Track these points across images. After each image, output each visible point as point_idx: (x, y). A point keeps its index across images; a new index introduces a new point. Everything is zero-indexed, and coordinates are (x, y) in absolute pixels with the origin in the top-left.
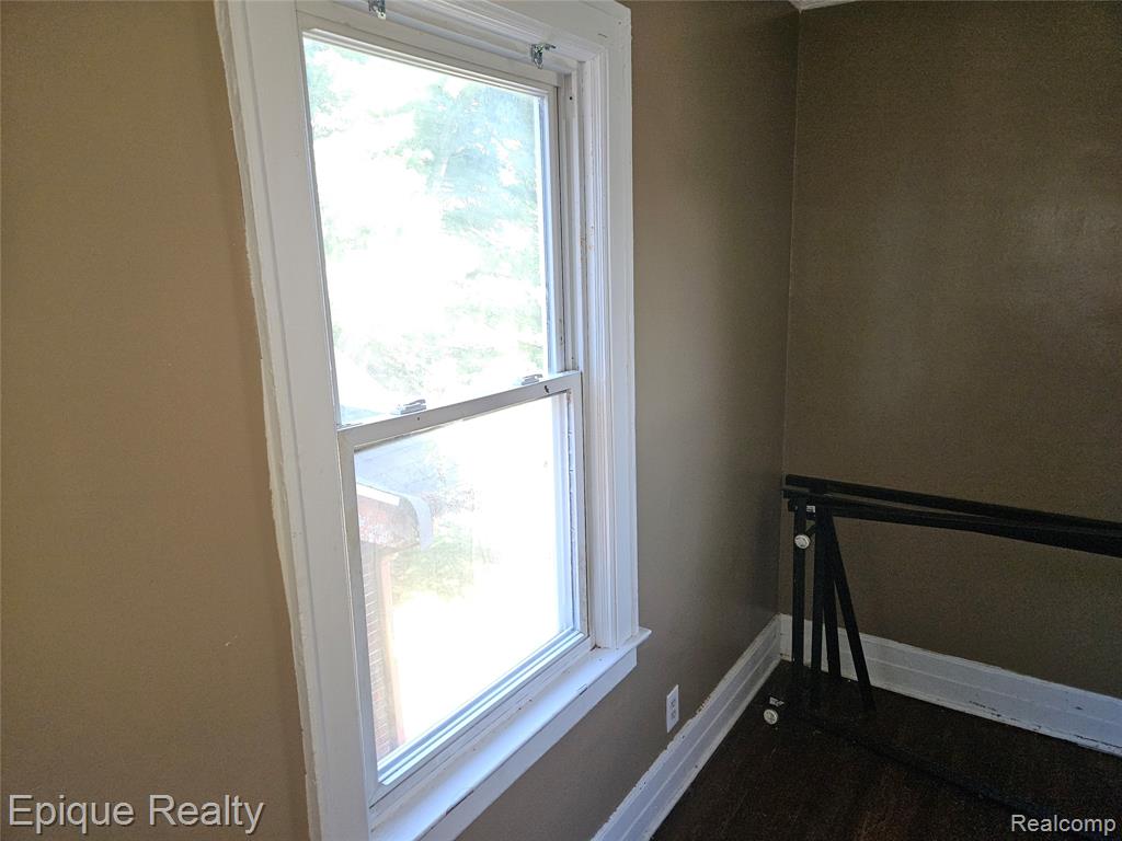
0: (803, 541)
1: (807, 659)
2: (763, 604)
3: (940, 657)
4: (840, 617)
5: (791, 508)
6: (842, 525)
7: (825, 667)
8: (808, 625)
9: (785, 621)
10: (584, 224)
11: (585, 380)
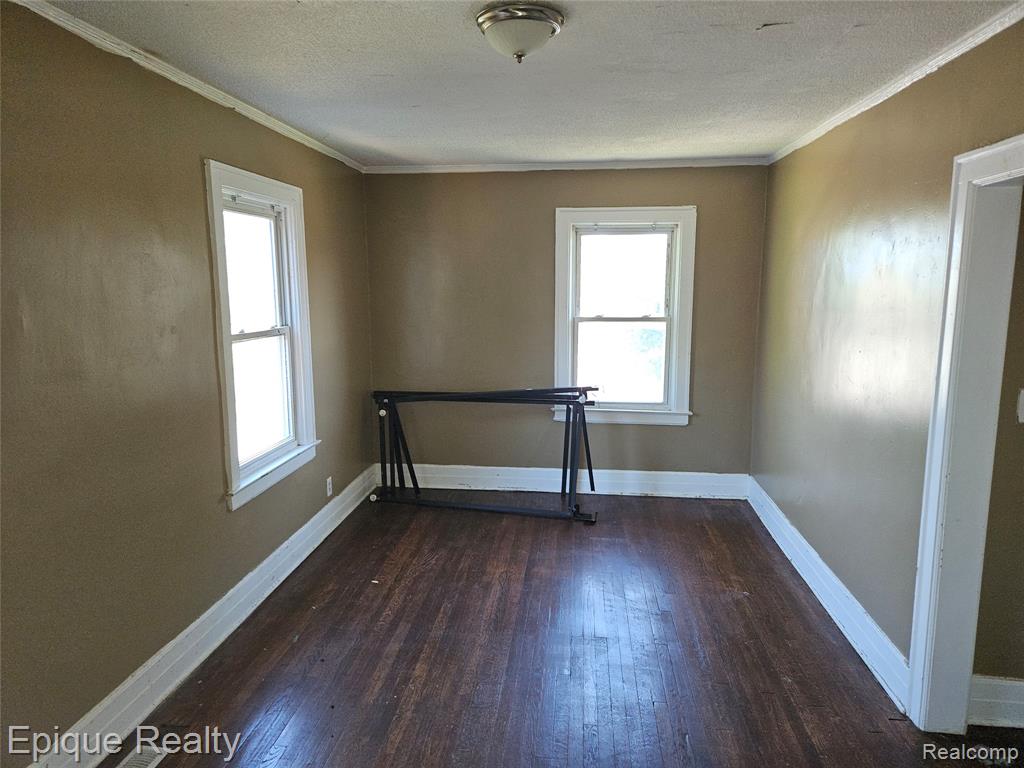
0: (383, 413)
1: (389, 483)
2: (365, 461)
3: (446, 466)
4: (403, 459)
5: (377, 402)
6: (401, 407)
7: (397, 485)
8: (388, 466)
9: (378, 466)
10: (289, 268)
11: (291, 330)
